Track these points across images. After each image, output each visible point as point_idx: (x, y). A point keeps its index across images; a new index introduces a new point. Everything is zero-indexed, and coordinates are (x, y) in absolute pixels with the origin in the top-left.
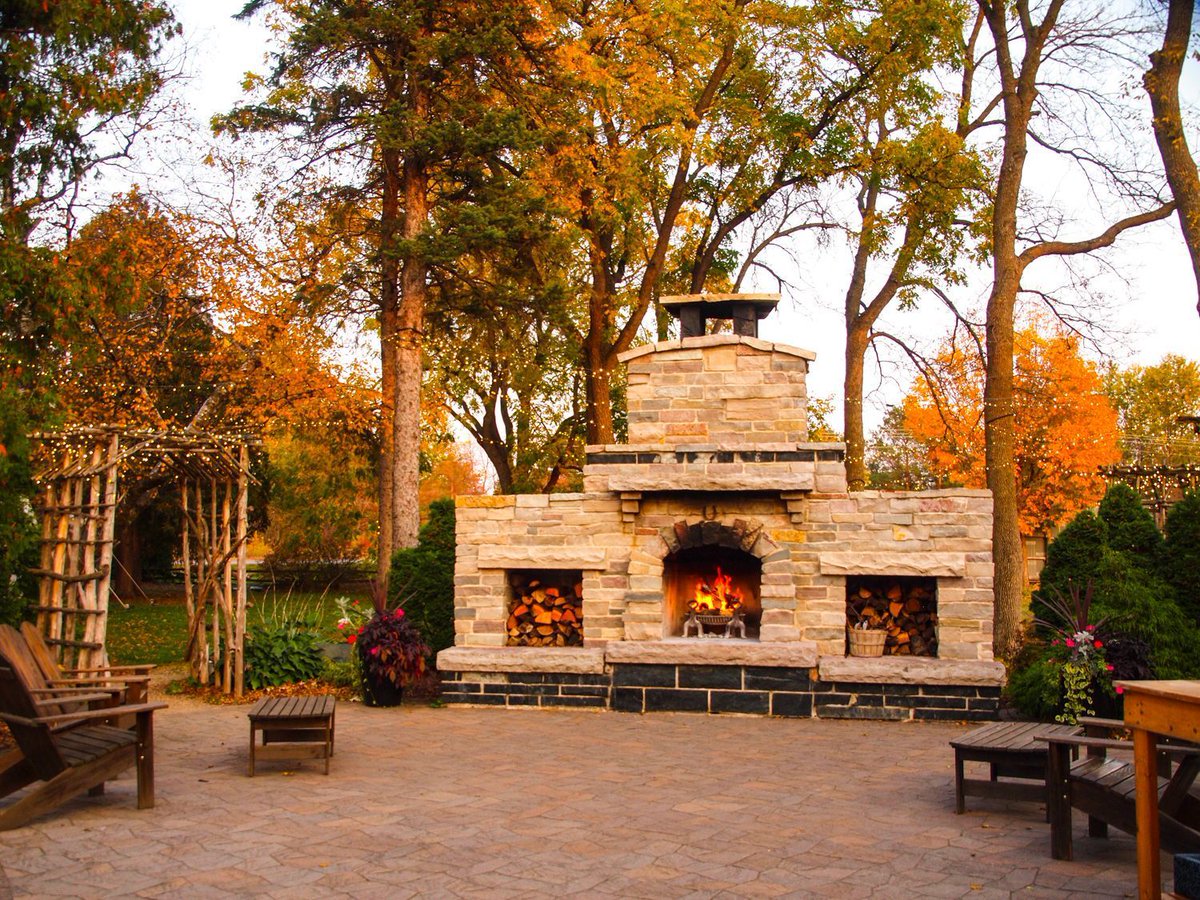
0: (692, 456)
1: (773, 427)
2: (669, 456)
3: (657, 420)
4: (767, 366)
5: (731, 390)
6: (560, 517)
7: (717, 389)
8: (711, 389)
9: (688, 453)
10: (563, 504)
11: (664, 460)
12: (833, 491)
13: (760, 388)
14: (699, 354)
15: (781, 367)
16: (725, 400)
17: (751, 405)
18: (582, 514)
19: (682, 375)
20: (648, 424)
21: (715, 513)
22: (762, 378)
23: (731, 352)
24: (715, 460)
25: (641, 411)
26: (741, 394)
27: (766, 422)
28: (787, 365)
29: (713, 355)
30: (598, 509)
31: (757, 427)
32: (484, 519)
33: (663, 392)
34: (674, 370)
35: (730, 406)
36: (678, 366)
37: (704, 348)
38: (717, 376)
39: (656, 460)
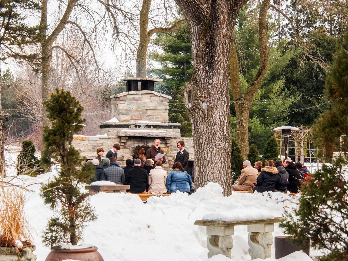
0: (139, 126)
1: (160, 118)
2: (133, 126)
3: (128, 115)
4: (159, 100)
5: (149, 107)
6: (102, 144)
7: (145, 106)
8: (143, 106)
10: (103, 139)
11: (132, 127)
12: (177, 137)
13: (157, 107)
14: (140, 96)
15: (162, 101)
16: (147, 110)
17: (154, 111)
18: (109, 143)
19: (135, 101)
20: (125, 116)
21: (147, 143)
22: (157, 104)
23: (149, 95)
24: (146, 127)
25: (123, 112)
26: (152, 108)
27: (158, 116)
28: (164, 100)
29: (143, 96)
30: (113, 141)
31: (156, 118)
32: (79, 144)
33: (130, 106)
34: (133, 100)
35: (148, 111)
36: (134, 99)
37: (142, 94)
38: (145, 103)
39: (129, 127)
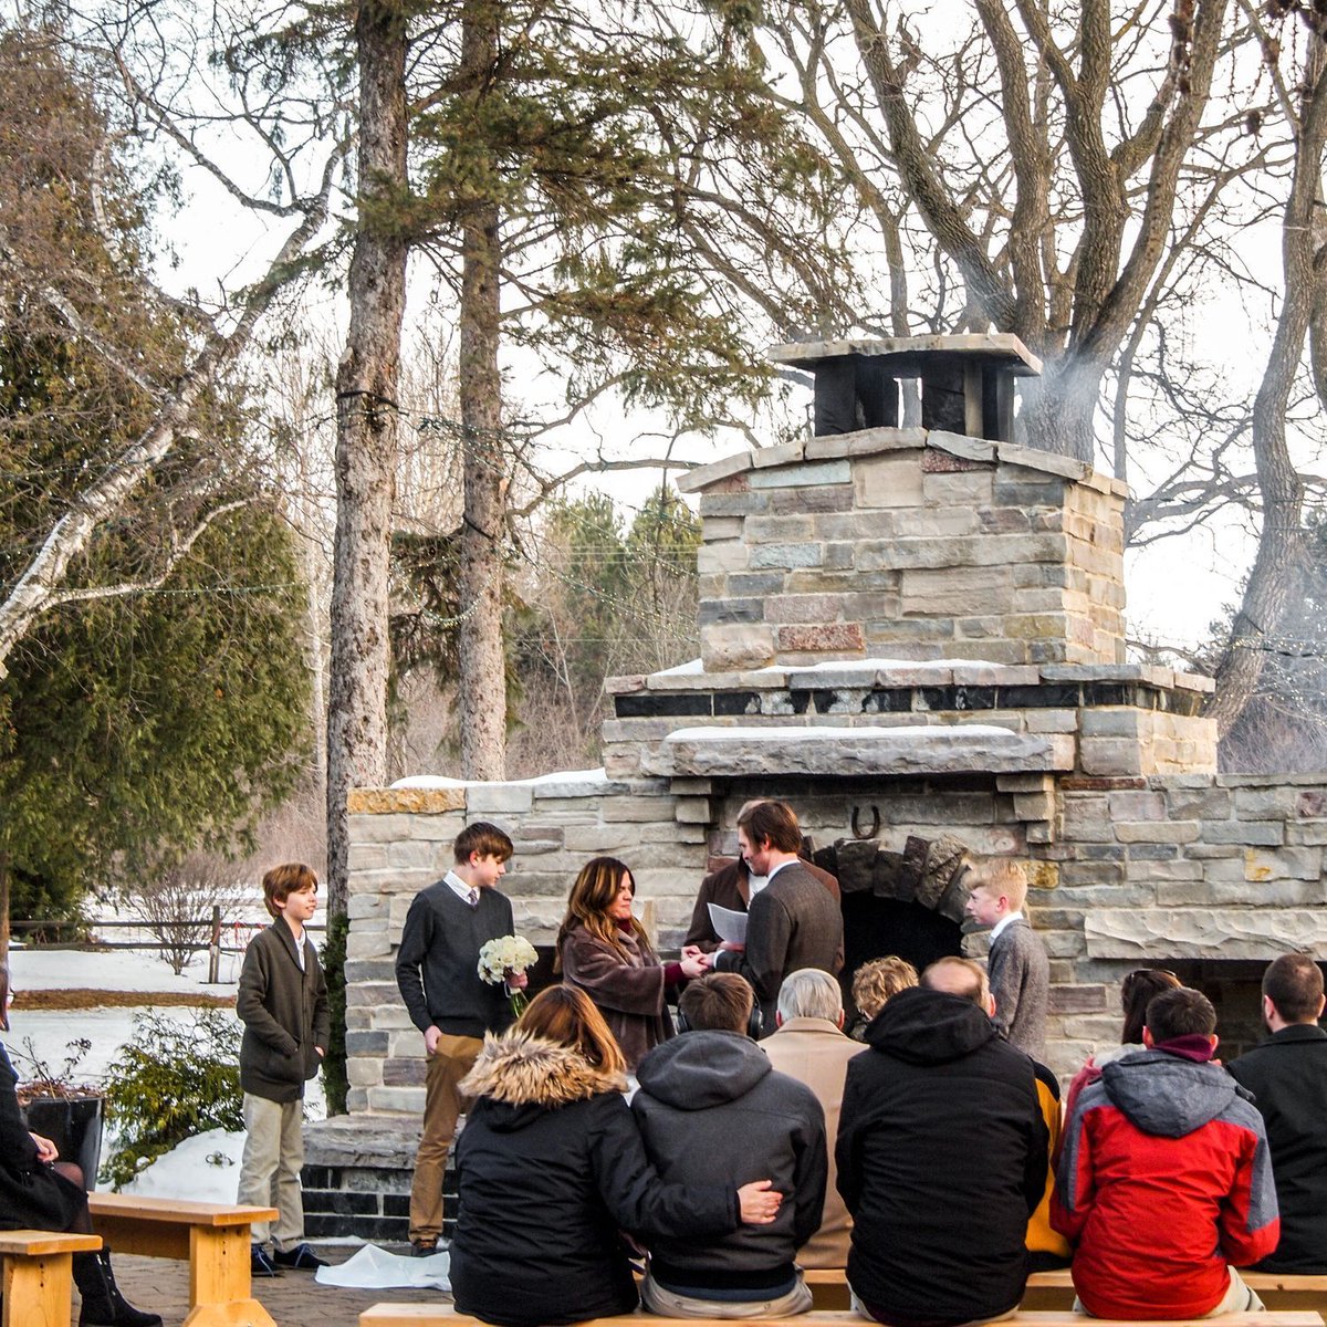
0: (825, 699)
1: (1000, 632)
2: (777, 697)
3: (760, 617)
4: (985, 493)
5: (910, 549)
6: (557, 834)
7: (880, 549)
8: (869, 548)
9: (817, 691)
10: (562, 804)
11: (767, 708)
13: (970, 544)
14: (843, 472)
15: (1010, 497)
16: (898, 574)
17: (953, 581)
18: (601, 826)
19: (809, 517)
20: (741, 627)
21: (877, 824)
22: (975, 521)
23: (911, 465)
24: (874, 705)
25: (725, 598)
26: (931, 557)
27: (985, 619)
28: (1027, 490)
29: (868, 471)
30: (631, 815)
31: (966, 630)
32: (403, 838)
33: (770, 555)
34: (793, 508)
35: (910, 585)
36: (802, 500)
37: (856, 459)
38: (883, 521)
39: (751, 707)
